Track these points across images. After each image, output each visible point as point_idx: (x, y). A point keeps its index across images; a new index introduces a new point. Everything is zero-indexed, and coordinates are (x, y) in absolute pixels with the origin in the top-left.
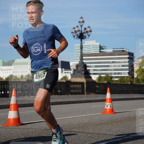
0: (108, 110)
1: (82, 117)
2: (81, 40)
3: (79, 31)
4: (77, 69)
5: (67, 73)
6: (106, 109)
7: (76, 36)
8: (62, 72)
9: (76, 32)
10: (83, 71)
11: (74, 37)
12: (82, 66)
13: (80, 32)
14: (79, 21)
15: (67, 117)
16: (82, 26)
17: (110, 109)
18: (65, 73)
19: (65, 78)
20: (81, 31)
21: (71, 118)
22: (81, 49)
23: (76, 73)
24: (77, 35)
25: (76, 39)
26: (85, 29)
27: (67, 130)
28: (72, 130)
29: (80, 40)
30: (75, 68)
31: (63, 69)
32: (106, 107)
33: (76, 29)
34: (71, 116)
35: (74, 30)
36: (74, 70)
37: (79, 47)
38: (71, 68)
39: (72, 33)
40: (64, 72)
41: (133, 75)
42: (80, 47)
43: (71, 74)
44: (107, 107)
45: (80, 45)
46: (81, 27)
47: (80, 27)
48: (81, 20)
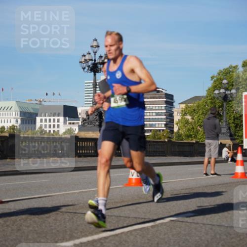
0: (134, 181)
1: (94, 191)
2: (95, 75)
3: (92, 60)
4: (88, 119)
5: (73, 123)
6: (131, 179)
7: (87, 68)
8: (65, 123)
9: (86, 61)
10: (97, 121)
11: (84, 69)
12: (96, 114)
13: (93, 62)
14: (92, 45)
15: (72, 192)
16: (95, 53)
17: (136, 179)
18: (70, 123)
19: (70, 131)
20: (95, 60)
21: (78, 193)
22: (94, 87)
23: (86, 124)
24: (89, 66)
25: (87, 72)
26: (101, 57)
27: (71, 211)
28: (78, 212)
29: (93, 73)
30: (85, 117)
31: (67, 118)
32: (130, 177)
33: (87, 57)
34: (77, 190)
35: (84, 58)
36: (84, 120)
37: (91, 84)
38: (79, 116)
39: (81, 62)
40: (68, 122)
41: (173, 128)
42: (93, 85)
43: (79, 126)
44: (133, 175)
45: (92, 81)
46: (95, 55)
47: (92, 54)
48: (95, 44)
